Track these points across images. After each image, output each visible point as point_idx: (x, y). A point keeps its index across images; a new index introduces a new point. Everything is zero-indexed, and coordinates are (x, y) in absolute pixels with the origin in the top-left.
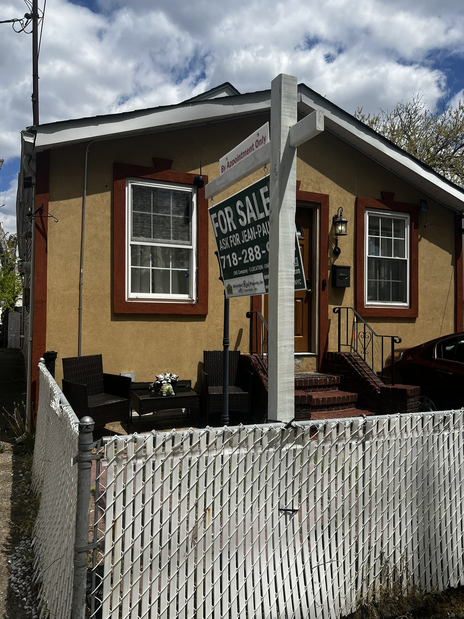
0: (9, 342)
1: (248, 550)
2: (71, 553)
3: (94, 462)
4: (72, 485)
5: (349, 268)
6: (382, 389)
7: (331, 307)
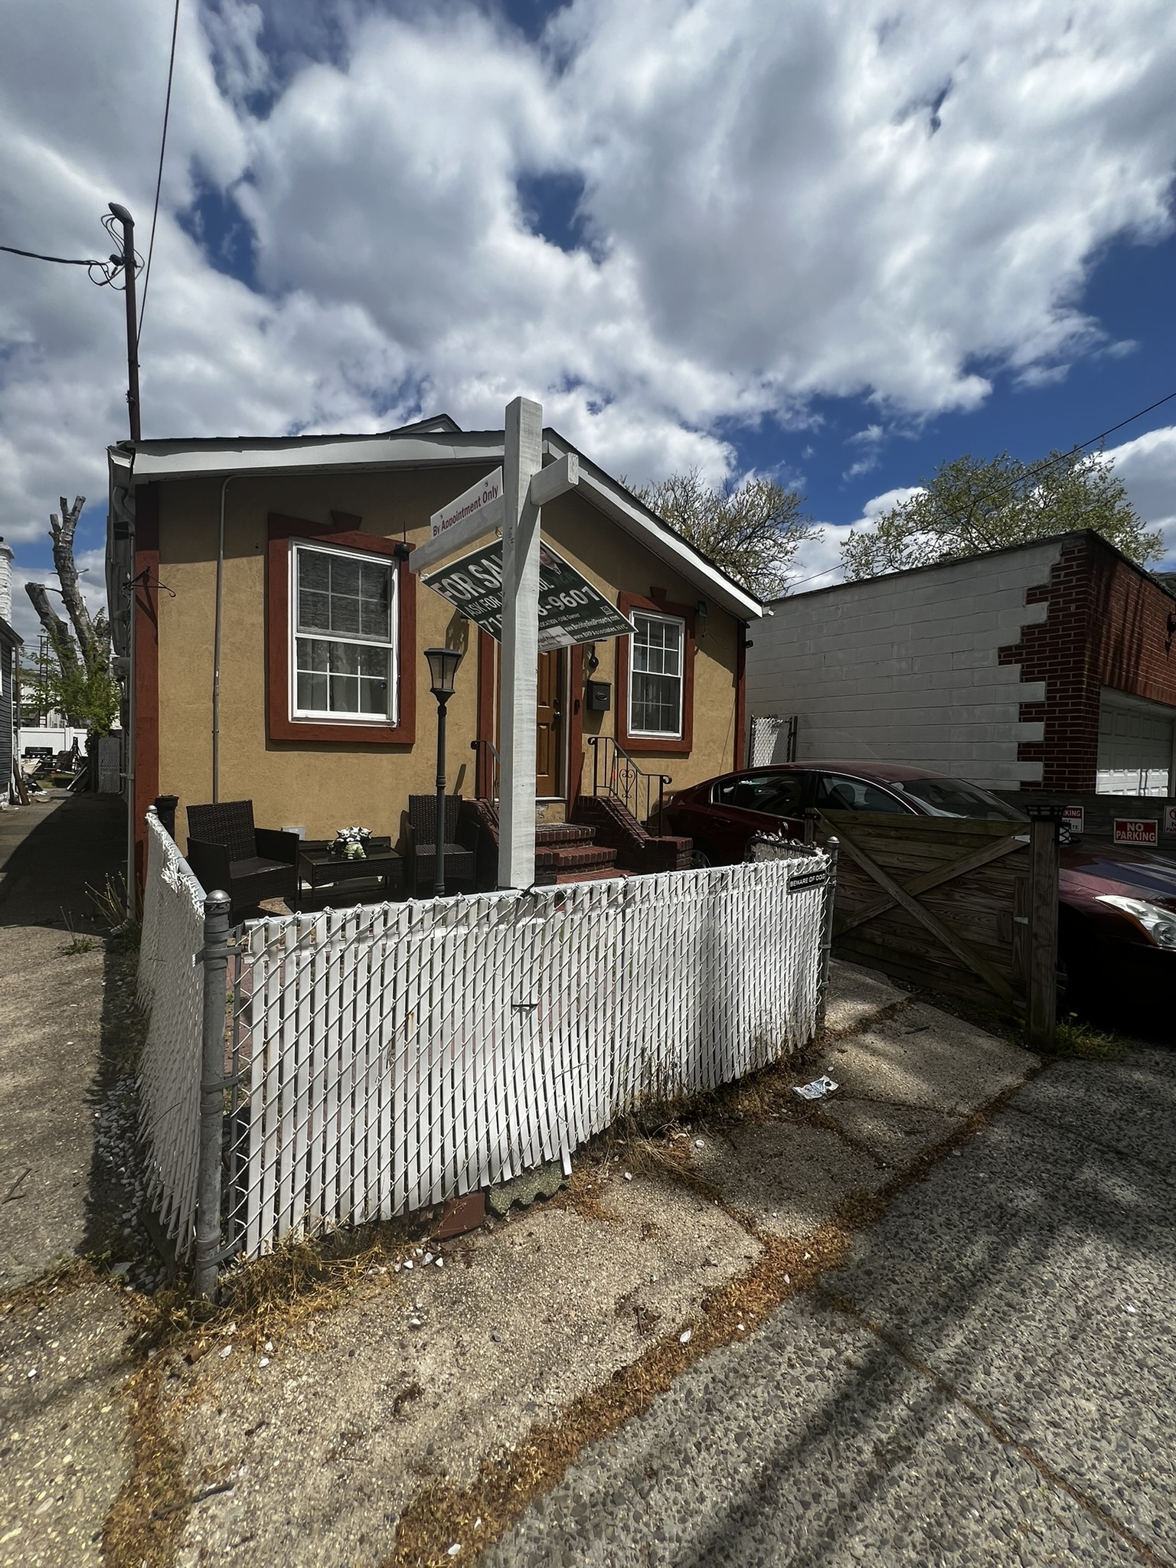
0: (101, 784)
1: (469, 1063)
2: (196, 1093)
3: (232, 958)
4: (197, 993)
5: (609, 685)
6: (647, 842)
7: (586, 736)
